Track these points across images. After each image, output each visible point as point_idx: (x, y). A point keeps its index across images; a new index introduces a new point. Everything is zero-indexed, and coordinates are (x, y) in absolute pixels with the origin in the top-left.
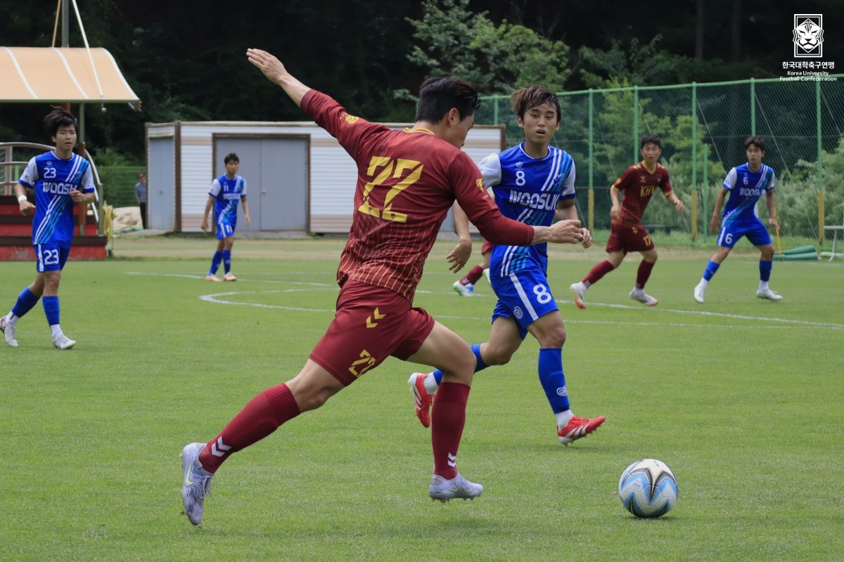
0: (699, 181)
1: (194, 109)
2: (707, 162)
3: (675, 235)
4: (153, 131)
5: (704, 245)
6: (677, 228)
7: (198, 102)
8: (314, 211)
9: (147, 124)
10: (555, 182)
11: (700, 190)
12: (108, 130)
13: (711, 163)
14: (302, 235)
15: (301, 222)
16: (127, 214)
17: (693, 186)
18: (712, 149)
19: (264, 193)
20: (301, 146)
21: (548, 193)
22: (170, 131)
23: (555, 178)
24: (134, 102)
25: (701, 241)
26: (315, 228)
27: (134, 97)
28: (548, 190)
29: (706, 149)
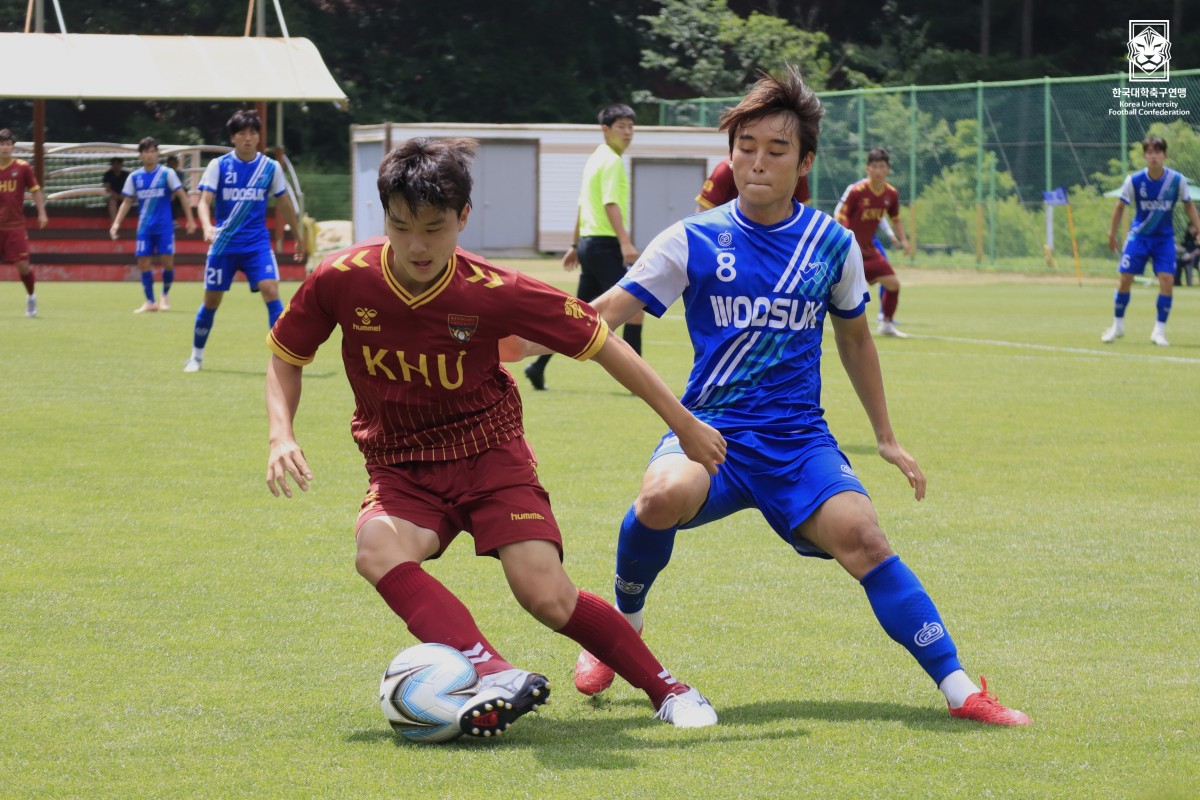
0: (985, 194)
1: (406, 109)
2: (994, 172)
3: (957, 255)
4: (361, 134)
5: (990, 268)
6: (957, 248)
7: (411, 101)
8: (544, 227)
9: (353, 127)
10: (805, 277)
11: (985, 206)
12: (307, 133)
13: (998, 174)
14: (531, 254)
15: (529, 240)
16: (330, 230)
17: (979, 200)
18: (999, 156)
19: (486, 206)
20: (529, 152)
21: (792, 296)
22: (381, 136)
23: (802, 267)
24: (341, 102)
25: (986, 262)
26: (545, 246)
27: (341, 95)
28: (789, 290)
29: (991, 159)
